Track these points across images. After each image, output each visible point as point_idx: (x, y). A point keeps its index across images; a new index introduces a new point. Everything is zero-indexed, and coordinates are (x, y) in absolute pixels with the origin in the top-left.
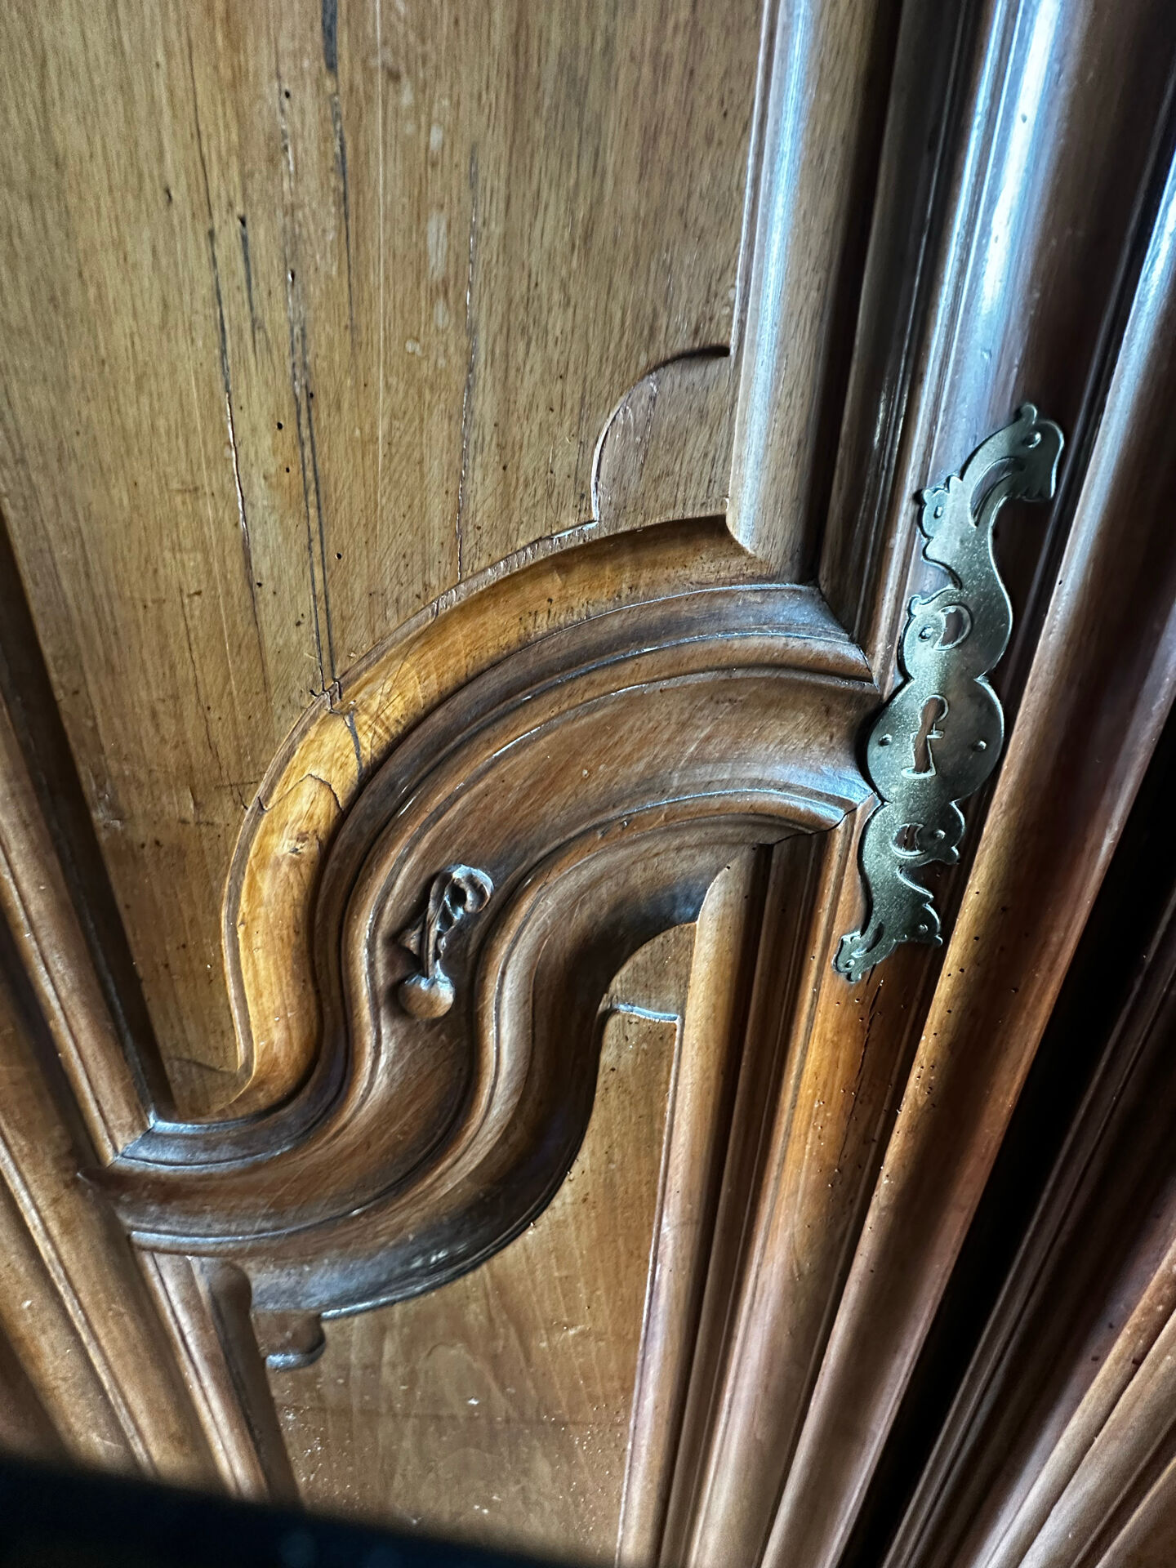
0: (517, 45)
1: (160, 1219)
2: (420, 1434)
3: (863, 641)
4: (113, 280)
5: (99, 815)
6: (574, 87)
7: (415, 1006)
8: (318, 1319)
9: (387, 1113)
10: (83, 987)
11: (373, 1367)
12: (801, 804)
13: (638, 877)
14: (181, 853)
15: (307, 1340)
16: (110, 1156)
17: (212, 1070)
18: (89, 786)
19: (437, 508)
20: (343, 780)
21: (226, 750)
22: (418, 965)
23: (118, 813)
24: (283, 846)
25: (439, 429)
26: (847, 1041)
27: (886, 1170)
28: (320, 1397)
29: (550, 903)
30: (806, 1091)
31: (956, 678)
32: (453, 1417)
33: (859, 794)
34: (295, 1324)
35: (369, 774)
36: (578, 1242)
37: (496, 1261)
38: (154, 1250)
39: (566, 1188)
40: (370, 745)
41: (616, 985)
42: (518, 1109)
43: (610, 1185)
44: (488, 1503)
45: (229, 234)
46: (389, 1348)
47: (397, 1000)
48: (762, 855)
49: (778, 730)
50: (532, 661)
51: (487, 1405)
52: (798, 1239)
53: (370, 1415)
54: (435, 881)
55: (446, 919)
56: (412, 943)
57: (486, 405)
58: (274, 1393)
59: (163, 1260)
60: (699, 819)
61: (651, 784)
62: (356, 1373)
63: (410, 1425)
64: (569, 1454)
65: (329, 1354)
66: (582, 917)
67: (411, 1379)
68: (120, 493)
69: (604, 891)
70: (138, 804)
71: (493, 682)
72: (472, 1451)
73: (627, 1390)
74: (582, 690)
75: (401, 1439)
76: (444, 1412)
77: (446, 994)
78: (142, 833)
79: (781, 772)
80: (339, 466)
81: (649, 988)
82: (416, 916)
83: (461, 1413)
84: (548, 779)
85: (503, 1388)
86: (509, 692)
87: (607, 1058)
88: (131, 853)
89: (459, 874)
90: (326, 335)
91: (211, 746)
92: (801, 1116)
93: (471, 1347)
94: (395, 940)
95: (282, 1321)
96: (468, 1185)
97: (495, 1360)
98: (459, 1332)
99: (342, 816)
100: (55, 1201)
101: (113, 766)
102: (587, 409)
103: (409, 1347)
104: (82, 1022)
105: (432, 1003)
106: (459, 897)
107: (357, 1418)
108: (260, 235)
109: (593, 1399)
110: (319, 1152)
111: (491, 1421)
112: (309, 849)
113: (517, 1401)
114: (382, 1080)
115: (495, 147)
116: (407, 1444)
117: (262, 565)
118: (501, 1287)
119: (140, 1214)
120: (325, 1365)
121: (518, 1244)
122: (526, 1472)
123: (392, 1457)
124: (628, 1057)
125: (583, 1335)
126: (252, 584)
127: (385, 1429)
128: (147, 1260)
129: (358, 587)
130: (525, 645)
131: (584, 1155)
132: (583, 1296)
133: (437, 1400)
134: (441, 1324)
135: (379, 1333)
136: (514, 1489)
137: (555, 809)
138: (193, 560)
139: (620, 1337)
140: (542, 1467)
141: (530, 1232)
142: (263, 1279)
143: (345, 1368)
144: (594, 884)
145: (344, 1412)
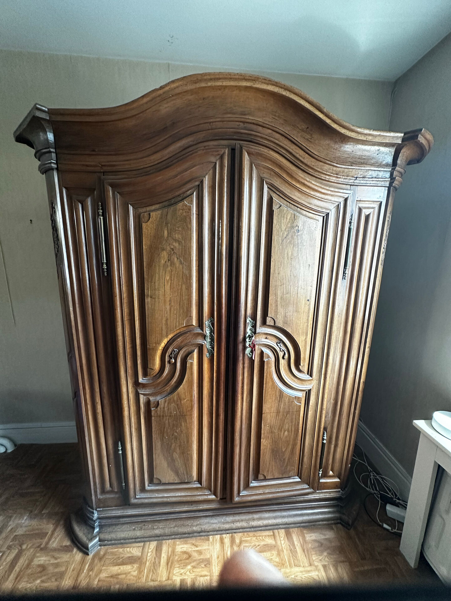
0: (180, 304)
1: (142, 390)
2: (169, 419)
3: (203, 331)
4: (156, 314)
5: (148, 346)
6: (183, 306)
7: (171, 362)
8: (158, 401)
9: (167, 375)
10: (141, 363)
11: (164, 408)
12: (200, 343)
13: (190, 349)
14: (154, 349)
15: (157, 405)
16: (140, 381)
17: (153, 369)
18: (148, 344)
19: (175, 325)
20: (166, 343)
21: (159, 341)
22: (171, 358)
23: (149, 346)
24: (160, 348)
25: (175, 321)
26: (209, 364)
27: (214, 377)
28: (157, 414)
29: (182, 352)
30: (206, 369)
31: (210, 333)
32: (173, 416)
33: (205, 342)
34: (156, 403)
35: (168, 342)
36: (186, 388)
37: (178, 390)
38: (142, 394)
39: (184, 380)
40: (168, 340)
41: (188, 359)
42: (180, 373)
43: (188, 379)
44: (176, 432)
45: (163, 313)
46: (166, 404)
47: (169, 362)
48: (199, 347)
49: (199, 337)
50: (181, 333)
51: (176, 413)
52: (209, 388)
53: (163, 416)
54: (173, 350)
55: (174, 354)
56: (171, 356)
57: (178, 319)
58: (152, 414)
59: (142, 396)
60: (193, 344)
61: (190, 342)
62: (162, 409)
63: (168, 417)
64: (186, 421)
65: (159, 406)
66: (185, 353)
67: (168, 410)
68: (154, 325)
69: (187, 351)
70: (151, 345)
71: (177, 335)
72: (175, 422)
73: (192, 409)
74: (184, 336)
75: (166, 420)
76: (172, 415)
77: (174, 361)
78: (151, 347)
79: (199, 341)
80: (169, 323)
81: (190, 359)
82: (171, 354)
83: (174, 415)
84: (182, 342)
85: (178, 410)
86: (179, 335)
87: (187, 365)
88: (150, 349)
89: (175, 350)
90: (169, 317)
91: (157, 340)
92: (206, 372)
93: (175, 404)
94: (169, 356)
95: (154, 402)
96: (175, 384)
97: (177, 405)
98: (174, 401)
99: (166, 346)
100: (131, 388)
101: (150, 342)
102: (184, 320)
103: (168, 403)
104: (140, 366)
105: (173, 361)
106: (175, 352)
107: (161, 417)
108: (165, 312)
109: (188, 410)
110: (160, 380)
111: (177, 416)
112: (163, 348)
113: (180, 412)
114: (167, 371)
115: (178, 309)
116: (167, 421)
117: (163, 329)
118: (178, 394)
119: (140, 389)
120: (159, 408)
121: (180, 388)
122: (181, 425)
123: (165, 424)
124: (189, 365)
125: (187, 400)
126: (162, 330)
127: (165, 418)
128: (140, 395)
129: (169, 330)
130: (180, 332)
131: (186, 376)
132: (187, 394)
133: (171, 413)
134: (172, 400)
135: (165, 402)
136: (180, 429)
137: (183, 344)
138: (158, 329)
139: (191, 400)
140: (183, 424)
141: (181, 386)
142: (151, 399)
143: (161, 409)
144: (186, 350)
145: (160, 416)
